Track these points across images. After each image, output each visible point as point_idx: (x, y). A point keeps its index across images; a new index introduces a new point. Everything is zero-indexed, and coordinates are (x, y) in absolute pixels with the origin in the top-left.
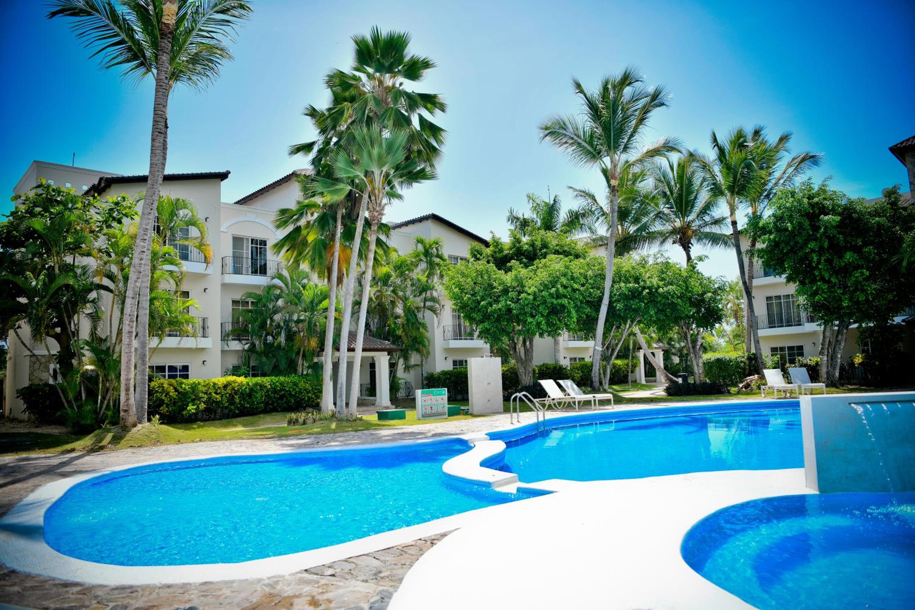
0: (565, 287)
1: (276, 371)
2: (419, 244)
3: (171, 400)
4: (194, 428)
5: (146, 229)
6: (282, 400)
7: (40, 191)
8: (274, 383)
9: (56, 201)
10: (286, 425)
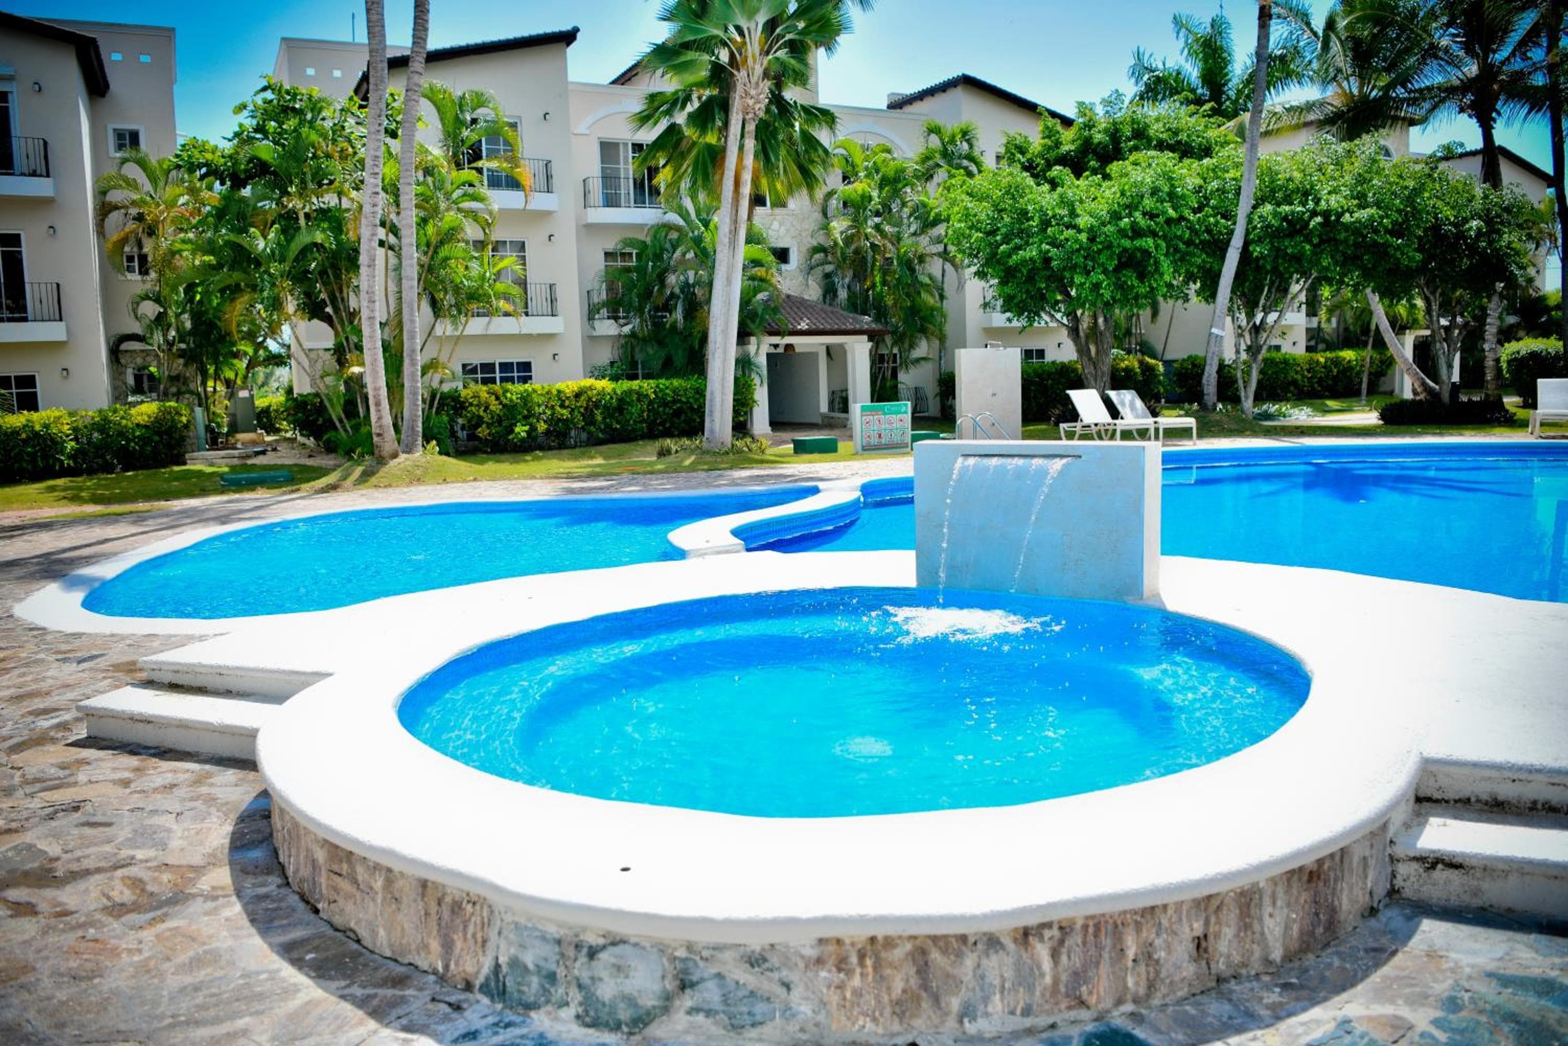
0: (1152, 216)
1: (667, 369)
2: (933, 136)
3: (492, 417)
4: (526, 461)
5: (377, 157)
6: (679, 417)
7: (269, 95)
8: (661, 390)
9: (294, 109)
10: (654, 458)
